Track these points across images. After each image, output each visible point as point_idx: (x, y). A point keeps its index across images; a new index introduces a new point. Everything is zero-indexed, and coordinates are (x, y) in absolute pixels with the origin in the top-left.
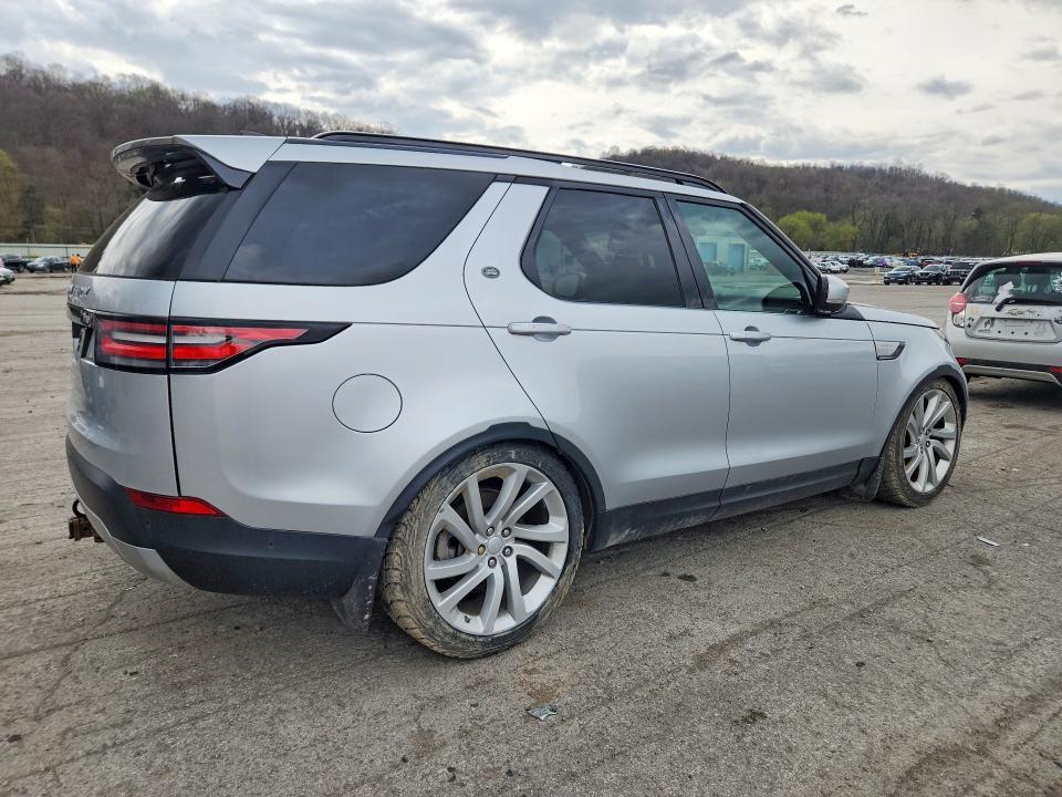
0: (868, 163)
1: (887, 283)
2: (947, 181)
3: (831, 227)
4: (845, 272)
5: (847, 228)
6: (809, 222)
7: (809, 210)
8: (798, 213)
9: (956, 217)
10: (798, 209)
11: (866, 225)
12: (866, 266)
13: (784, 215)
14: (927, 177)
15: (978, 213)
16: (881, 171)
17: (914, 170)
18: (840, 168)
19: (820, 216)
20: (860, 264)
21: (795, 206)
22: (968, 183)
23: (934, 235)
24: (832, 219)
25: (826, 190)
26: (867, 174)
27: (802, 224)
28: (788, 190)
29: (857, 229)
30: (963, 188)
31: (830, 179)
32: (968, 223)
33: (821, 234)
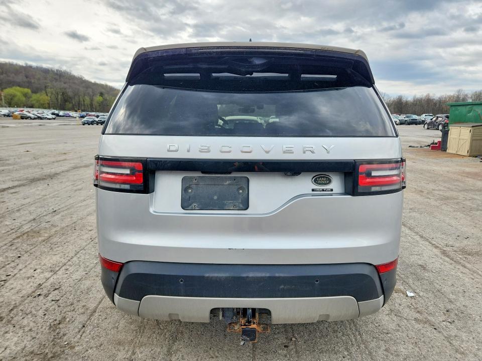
0: (45, 66)
1: (84, 124)
2: (84, 79)
3: (35, 97)
4: (54, 119)
5: (43, 97)
6: (22, 92)
7: (19, 86)
8: (14, 88)
9: (93, 96)
10: (13, 85)
11: (53, 96)
12: (61, 116)
13: (6, 88)
14: (74, 76)
15: (101, 94)
16: (52, 71)
17: (68, 73)
18: (31, 67)
19: (26, 90)
20: (58, 115)
21: (12, 84)
22: (93, 81)
23: (85, 103)
24: (35, 91)
25: (27, 78)
26: (46, 71)
27: (19, 94)
28: (4, 75)
29: (49, 98)
30: (91, 83)
31: (27, 71)
32: (98, 98)
33: (31, 99)
